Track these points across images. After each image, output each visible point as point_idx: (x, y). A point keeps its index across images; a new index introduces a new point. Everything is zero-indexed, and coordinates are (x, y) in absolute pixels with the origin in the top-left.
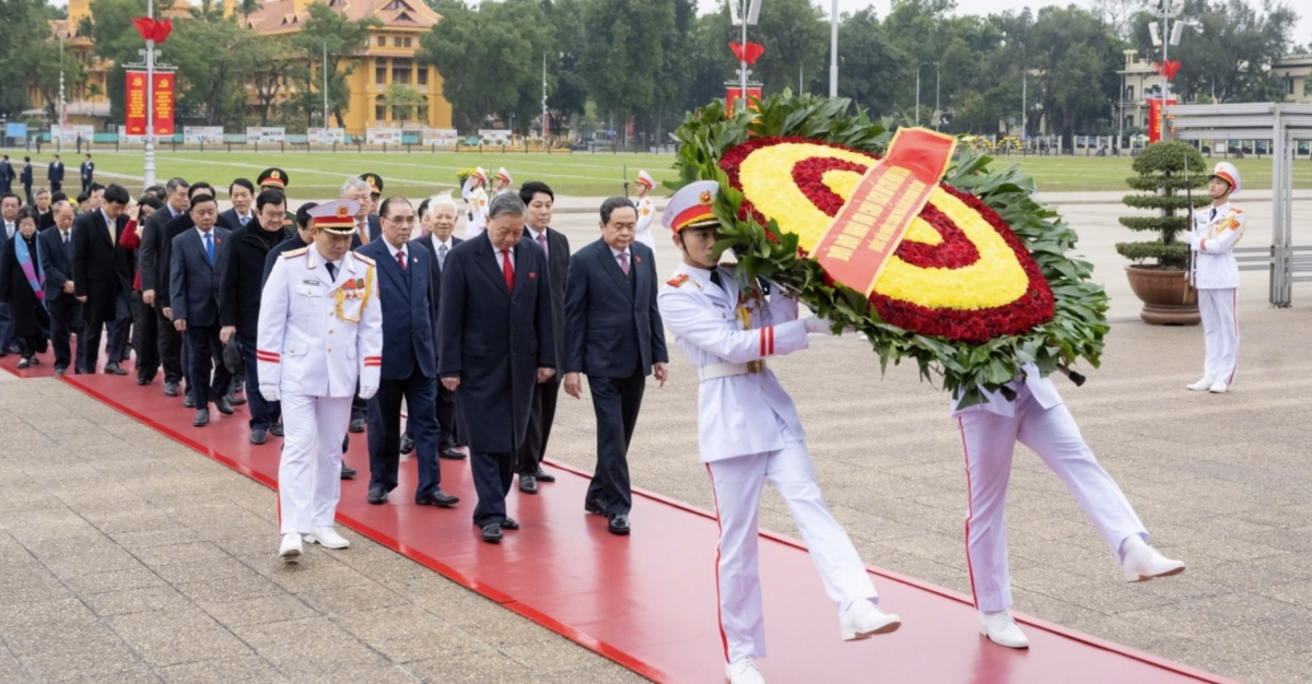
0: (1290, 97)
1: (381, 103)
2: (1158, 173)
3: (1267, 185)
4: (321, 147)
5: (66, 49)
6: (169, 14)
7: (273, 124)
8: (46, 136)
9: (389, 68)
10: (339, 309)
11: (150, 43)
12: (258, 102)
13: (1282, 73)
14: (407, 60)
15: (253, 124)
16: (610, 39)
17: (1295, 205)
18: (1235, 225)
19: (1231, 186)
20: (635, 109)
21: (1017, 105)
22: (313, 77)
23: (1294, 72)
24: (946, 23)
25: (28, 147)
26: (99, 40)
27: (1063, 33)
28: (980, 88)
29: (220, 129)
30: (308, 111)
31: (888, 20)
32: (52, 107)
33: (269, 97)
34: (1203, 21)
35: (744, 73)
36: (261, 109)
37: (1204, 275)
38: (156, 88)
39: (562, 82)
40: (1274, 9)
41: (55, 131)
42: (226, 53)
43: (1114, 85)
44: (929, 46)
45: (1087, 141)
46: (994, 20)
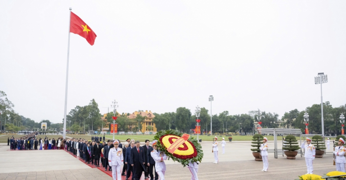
0: (278, 127)
1: (147, 128)
2: (256, 138)
3: (273, 140)
4: (138, 134)
5: (103, 121)
6: (117, 116)
7: (132, 131)
8: (100, 133)
9: (148, 123)
10: (118, 155)
11: (114, 120)
12: (129, 128)
13: (277, 123)
14: (150, 122)
15: (129, 131)
16: (179, 119)
17: (277, 143)
18: (267, 146)
19: (266, 141)
20: (183, 129)
21: (238, 128)
22: (137, 124)
23: (279, 123)
24: (227, 116)
25: (97, 134)
26: (108, 120)
27: (244, 118)
28: (232, 126)
29: (124, 132)
30: (137, 129)
31: (219, 116)
32: (101, 129)
33: (131, 127)
34: (265, 116)
35: (198, 124)
36: (130, 129)
37: (263, 154)
38: (115, 126)
39: (172, 125)
40: (275, 114)
41: (102, 132)
42: (125, 121)
43: (252, 125)
44: (225, 120)
45: (248, 133)
46: (234, 116)
